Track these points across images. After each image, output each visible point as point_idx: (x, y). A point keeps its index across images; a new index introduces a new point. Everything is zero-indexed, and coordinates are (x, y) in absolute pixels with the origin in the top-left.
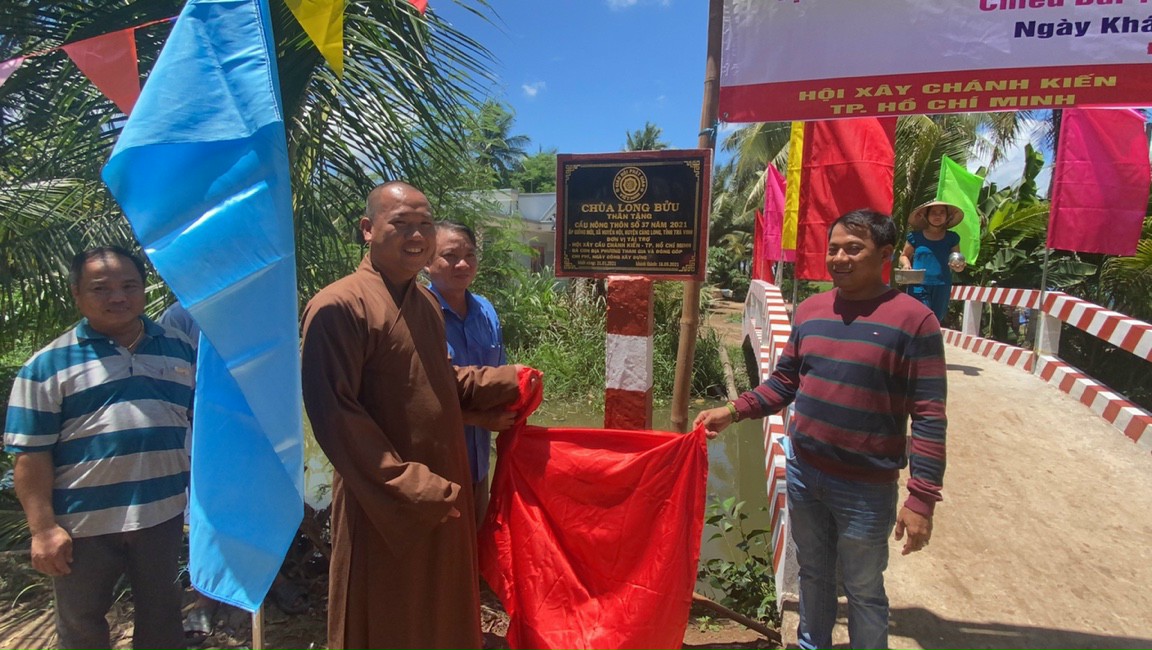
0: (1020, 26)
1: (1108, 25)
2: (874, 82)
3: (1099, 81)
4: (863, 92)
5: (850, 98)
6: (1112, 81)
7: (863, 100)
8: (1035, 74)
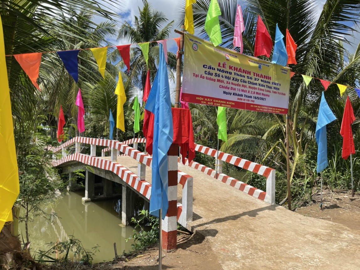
0: (224, 92)
1: (234, 94)
2: (207, 98)
3: (233, 103)
4: (206, 99)
5: (204, 100)
6: (234, 104)
7: (206, 101)
8: (226, 101)
